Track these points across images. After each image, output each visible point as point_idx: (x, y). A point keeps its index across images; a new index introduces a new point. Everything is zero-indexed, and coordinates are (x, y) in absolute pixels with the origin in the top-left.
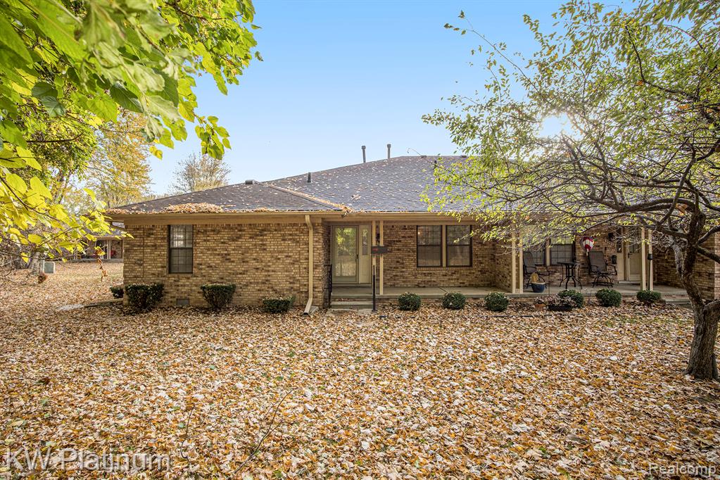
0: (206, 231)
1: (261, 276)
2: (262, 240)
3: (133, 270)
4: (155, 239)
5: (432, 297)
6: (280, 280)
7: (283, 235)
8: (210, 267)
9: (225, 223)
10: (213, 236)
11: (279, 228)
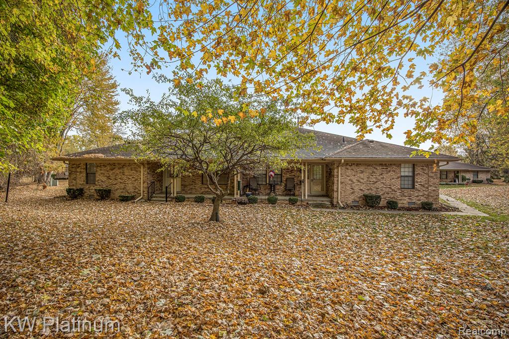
0: (101, 166)
1: (122, 186)
2: (123, 170)
3: (72, 182)
4: (81, 169)
5: (191, 198)
6: (130, 188)
7: (131, 168)
8: (102, 181)
9: (108, 162)
10: (103, 168)
11: (130, 165)
